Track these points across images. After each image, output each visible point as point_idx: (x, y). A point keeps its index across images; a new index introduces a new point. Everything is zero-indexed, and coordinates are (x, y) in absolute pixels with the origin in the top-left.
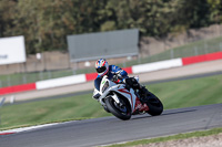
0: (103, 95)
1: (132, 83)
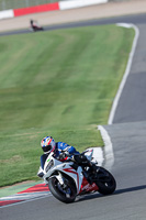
0: (46, 174)
1: (81, 161)
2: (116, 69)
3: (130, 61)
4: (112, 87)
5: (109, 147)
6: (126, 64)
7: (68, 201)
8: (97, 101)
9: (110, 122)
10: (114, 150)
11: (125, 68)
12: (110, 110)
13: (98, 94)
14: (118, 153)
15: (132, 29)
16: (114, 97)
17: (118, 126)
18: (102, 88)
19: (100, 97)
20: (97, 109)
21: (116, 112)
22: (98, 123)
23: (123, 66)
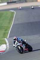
2: (10, 23)
3: (13, 21)
4: (9, 28)
5: (8, 44)
6: (12, 21)
7: (22, 53)
8: (4, 32)
9: (8, 37)
10: (9, 45)
11: (12, 23)
12: (8, 34)
13: (5, 30)
14: (10, 46)
15: (14, 12)
16: (9, 31)
17: (10, 38)
18: (6, 28)
19: (5, 31)
20: (4, 34)
21: (10, 35)
22: (5, 38)
23: (11, 22)
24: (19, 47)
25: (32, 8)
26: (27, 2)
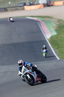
24: (28, 75)
25: (10, 21)
26: (7, 11)
